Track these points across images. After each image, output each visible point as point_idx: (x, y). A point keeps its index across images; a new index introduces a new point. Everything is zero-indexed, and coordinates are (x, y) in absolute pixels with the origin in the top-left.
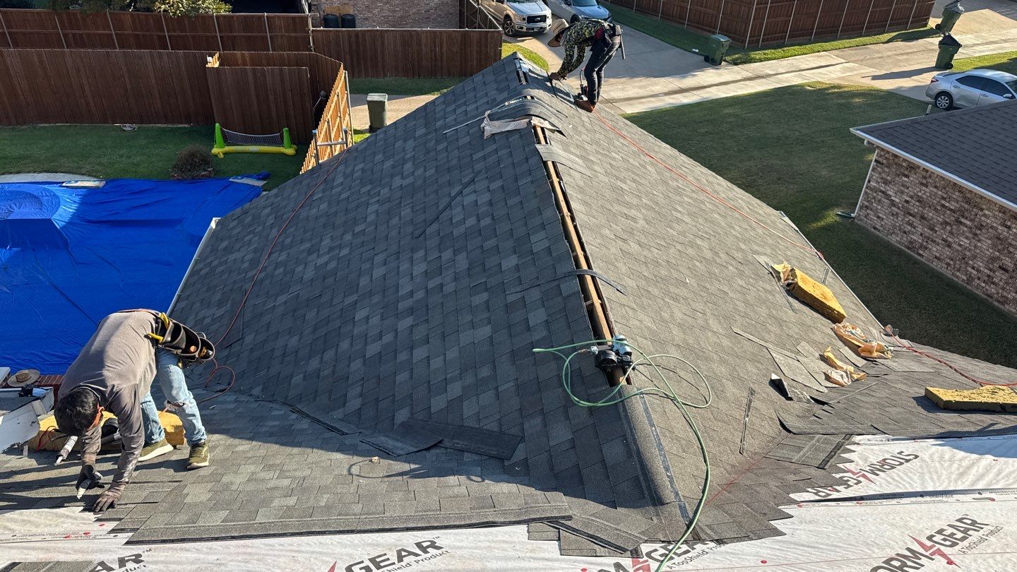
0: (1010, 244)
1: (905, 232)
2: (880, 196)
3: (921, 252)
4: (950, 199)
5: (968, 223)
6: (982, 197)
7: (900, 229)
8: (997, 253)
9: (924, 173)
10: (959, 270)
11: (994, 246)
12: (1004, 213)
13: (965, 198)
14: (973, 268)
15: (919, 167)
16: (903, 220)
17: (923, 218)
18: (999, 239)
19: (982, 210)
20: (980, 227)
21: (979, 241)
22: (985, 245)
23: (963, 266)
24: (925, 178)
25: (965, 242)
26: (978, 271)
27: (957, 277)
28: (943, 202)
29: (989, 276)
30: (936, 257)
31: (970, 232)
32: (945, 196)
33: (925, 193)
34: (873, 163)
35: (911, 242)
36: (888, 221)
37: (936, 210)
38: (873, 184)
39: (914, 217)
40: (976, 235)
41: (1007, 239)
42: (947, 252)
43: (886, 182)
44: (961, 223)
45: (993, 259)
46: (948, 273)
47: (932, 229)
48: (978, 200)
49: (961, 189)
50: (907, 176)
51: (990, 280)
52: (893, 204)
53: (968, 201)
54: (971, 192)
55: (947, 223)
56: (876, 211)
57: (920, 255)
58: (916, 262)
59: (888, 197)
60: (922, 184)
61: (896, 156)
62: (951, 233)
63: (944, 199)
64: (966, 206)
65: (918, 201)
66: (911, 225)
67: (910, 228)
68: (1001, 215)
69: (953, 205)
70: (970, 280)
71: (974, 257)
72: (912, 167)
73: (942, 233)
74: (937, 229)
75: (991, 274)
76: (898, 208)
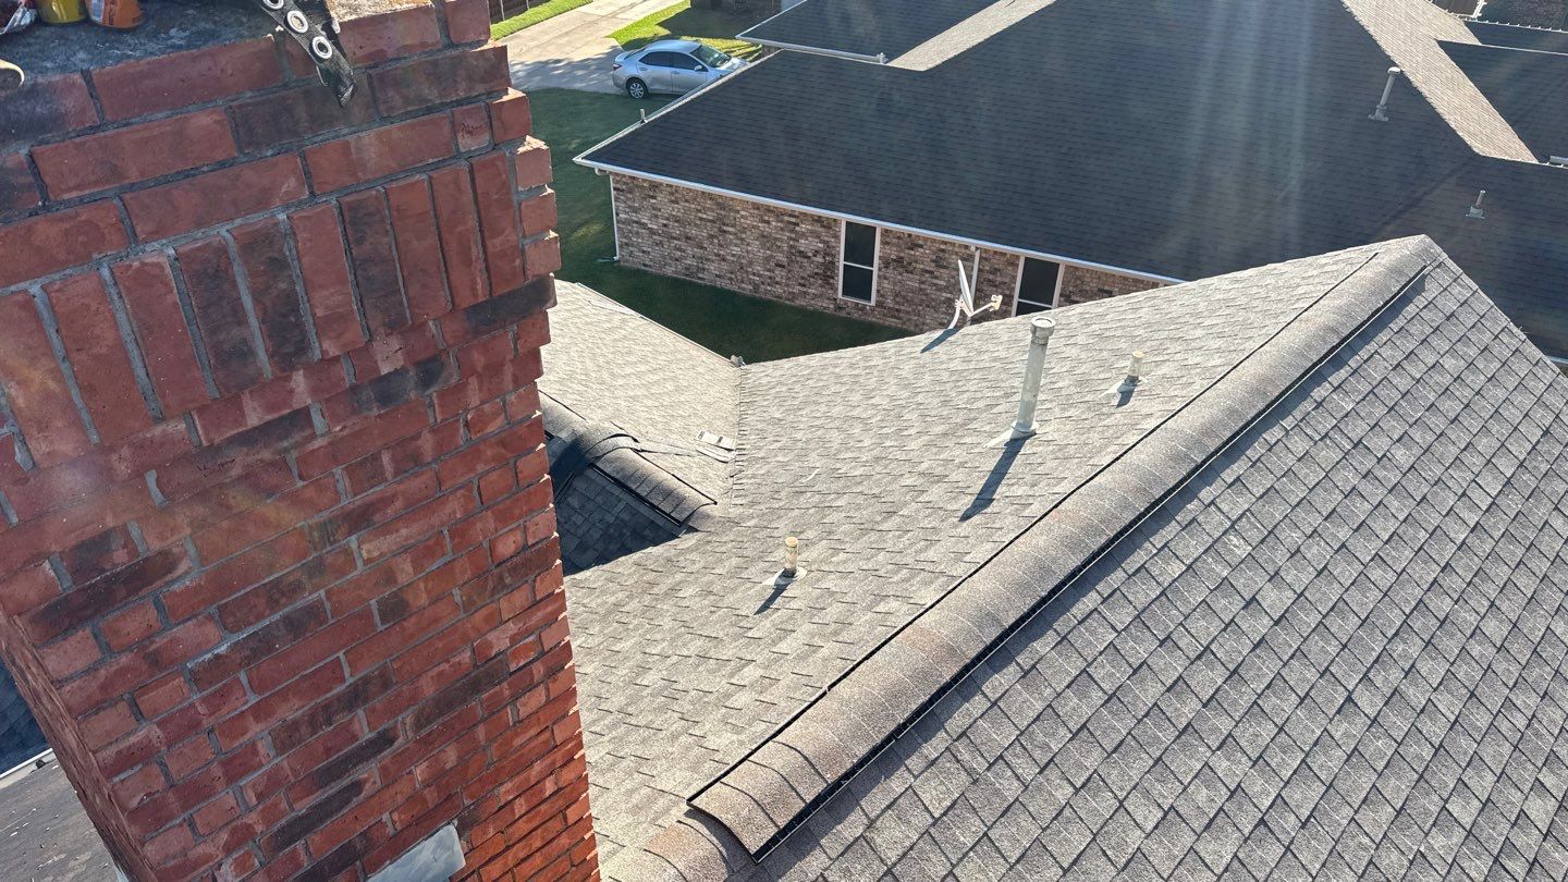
0: (776, 239)
1: (677, 260)
2: (635, 227)
3: (701, 275)
4: (705, 210)
5: (731, 229)
6: (732, 199)
7: (671, 258)
8: (768, 252)
9: (668, 189)
10: (742, 282)
11: (763, 245)
12: (758, 209)
13: (718, 204)
14: (754, 274)
15: (661, 184)
16: (669, 246)
17: (688, 238)
18: (763, 236)
19: (738, 212)
20: (744, 230)
21: (748, 245)
22: (755, 246)
23: (745, 275)
24: (672, 194)
25: (736, 250)
26: (760, 276)
27: (744, 289)
28: (700, 215)
29: (770, 278)
30: (717, 276)
31: (737, 238)
32: (699, 208)
33: (677, 210)
34: (613, 193)
35: (687, 269)
36: (656, 253)
37: (696, 225)
38: (622, 216)
39: (678, 239)
40: (742, 239)
41: (770, 233)
42: (724, 266)
43: (636, 210)
44: (725, 232)
45: (767, 259)
46: (734, 288)
47: (702, 248)
48: (731, 203)
49: (711, 197)
50: (653, 197)
51: (773, 281)
52: (652, 232)
53: (721, 207)
54: (721, 196)
55: (712, 237)
56: (638, 246)
57: (699, 278)
59: (644, 225)
60: (672, 202)
61: (632, 178)
62: (720, 245)
63: (699, 211)
64: (722, 212)
65: (677, 221)
66: (680, 250)
67: (679, 253)
68: (756, 212)
69: (710, 216)
70: (756, 287)
71: (751, 263)
72: (655, 186)
73: (712, 249)
74: (705, 245)
75: (772, 275)
76: (659, 235)
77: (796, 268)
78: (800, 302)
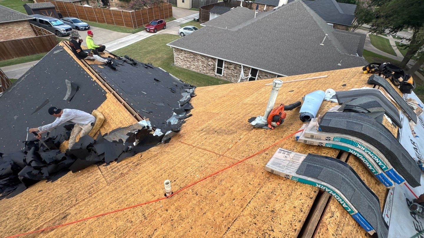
1: (186, 65)
2: (178, 58)
4: (191, 55)
7: (184, 65)
8: (203, 64)
10: (198, 70)
16: (184, 62)
17: (188, 61)
19: (197, 56)
20: (198, 60)
22: (200, 63)
24: (185, 52)
25: (197, 64)
26: (201, 69)
30: (193, 68)
33: (186, 55)
34: (174, 51)
35: (187, 67)
36: (182, 63)
37: (189, 58)
38: (176, 56)
39: (186, 61)
40: (198, 62)
41: (203, 61)
42: (195, 67)
43: (178, 55)
44: (195, 60)
45: (203, 66)
46: (196, 71)
47: (190, 63)
48: (196, 54)
50: (181, 53)
51: (204, 70)
52: (181, 59)
53: (194, 55)
54: (194, 53)
55: (192, 61)
56: (178, 62)
57: (190, 69)
58: (190, 71)
59: (180, 58)
61: (178, 49)
62: (194, 62)
65: (186, 57)
66: (186, 63)
68: (201, 56)
69: (192, 57)
70: (200, 71)
71: (199, 66)
72: (182, 50)
73: (192, 63)
76: (183, 60)
77: (208, 68)
78: (208, 74)
